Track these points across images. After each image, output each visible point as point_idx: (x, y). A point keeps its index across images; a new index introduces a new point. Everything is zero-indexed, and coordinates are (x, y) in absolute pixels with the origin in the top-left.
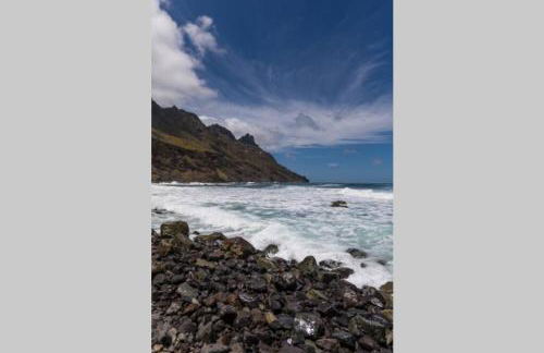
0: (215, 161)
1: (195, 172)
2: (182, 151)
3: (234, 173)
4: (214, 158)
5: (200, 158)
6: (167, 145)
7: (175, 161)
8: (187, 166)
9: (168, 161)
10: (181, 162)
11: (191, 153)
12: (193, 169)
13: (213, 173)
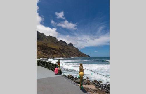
0: (62, 51)
1: (57, 55)
2: (53, 49)
3: (67, 55)
4: (61, 50)
5: (58, 51)
6: (49, 47)
7: (51, 52)
8: (54, 53)
9: (49, 52)
10: (53, 52)
11: (55, 49)
12: (56, 54)
13: (62, 55)
